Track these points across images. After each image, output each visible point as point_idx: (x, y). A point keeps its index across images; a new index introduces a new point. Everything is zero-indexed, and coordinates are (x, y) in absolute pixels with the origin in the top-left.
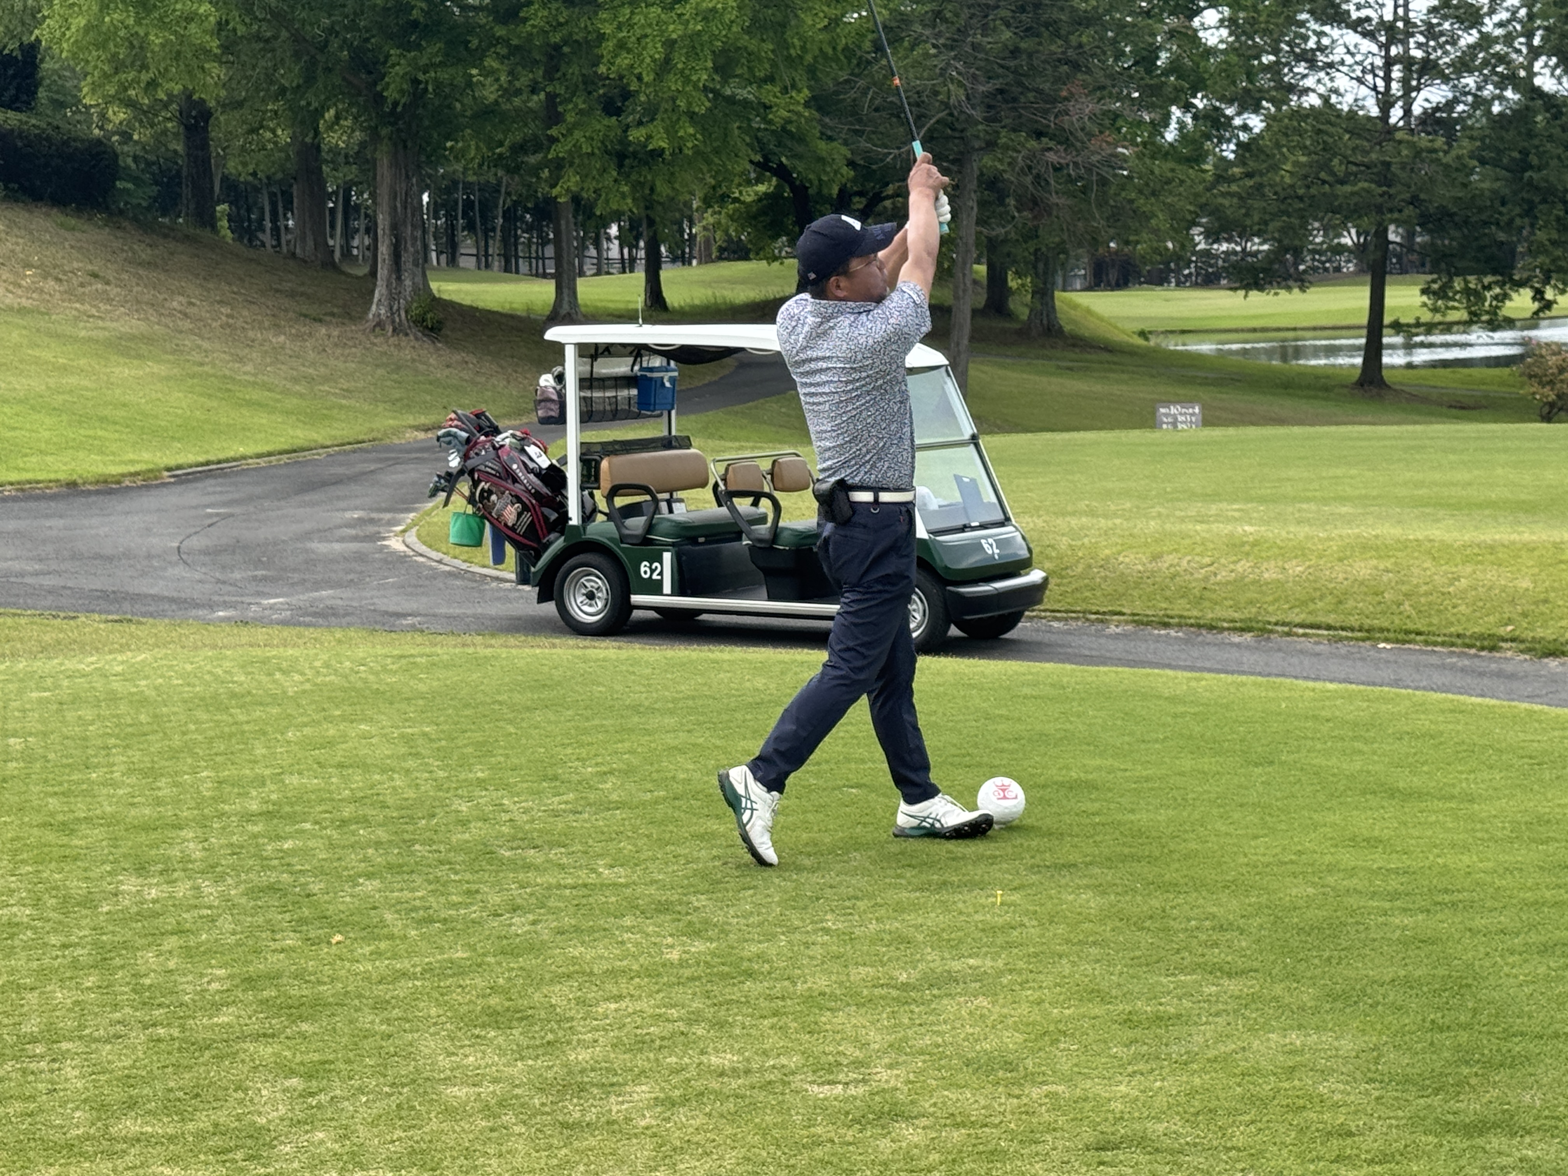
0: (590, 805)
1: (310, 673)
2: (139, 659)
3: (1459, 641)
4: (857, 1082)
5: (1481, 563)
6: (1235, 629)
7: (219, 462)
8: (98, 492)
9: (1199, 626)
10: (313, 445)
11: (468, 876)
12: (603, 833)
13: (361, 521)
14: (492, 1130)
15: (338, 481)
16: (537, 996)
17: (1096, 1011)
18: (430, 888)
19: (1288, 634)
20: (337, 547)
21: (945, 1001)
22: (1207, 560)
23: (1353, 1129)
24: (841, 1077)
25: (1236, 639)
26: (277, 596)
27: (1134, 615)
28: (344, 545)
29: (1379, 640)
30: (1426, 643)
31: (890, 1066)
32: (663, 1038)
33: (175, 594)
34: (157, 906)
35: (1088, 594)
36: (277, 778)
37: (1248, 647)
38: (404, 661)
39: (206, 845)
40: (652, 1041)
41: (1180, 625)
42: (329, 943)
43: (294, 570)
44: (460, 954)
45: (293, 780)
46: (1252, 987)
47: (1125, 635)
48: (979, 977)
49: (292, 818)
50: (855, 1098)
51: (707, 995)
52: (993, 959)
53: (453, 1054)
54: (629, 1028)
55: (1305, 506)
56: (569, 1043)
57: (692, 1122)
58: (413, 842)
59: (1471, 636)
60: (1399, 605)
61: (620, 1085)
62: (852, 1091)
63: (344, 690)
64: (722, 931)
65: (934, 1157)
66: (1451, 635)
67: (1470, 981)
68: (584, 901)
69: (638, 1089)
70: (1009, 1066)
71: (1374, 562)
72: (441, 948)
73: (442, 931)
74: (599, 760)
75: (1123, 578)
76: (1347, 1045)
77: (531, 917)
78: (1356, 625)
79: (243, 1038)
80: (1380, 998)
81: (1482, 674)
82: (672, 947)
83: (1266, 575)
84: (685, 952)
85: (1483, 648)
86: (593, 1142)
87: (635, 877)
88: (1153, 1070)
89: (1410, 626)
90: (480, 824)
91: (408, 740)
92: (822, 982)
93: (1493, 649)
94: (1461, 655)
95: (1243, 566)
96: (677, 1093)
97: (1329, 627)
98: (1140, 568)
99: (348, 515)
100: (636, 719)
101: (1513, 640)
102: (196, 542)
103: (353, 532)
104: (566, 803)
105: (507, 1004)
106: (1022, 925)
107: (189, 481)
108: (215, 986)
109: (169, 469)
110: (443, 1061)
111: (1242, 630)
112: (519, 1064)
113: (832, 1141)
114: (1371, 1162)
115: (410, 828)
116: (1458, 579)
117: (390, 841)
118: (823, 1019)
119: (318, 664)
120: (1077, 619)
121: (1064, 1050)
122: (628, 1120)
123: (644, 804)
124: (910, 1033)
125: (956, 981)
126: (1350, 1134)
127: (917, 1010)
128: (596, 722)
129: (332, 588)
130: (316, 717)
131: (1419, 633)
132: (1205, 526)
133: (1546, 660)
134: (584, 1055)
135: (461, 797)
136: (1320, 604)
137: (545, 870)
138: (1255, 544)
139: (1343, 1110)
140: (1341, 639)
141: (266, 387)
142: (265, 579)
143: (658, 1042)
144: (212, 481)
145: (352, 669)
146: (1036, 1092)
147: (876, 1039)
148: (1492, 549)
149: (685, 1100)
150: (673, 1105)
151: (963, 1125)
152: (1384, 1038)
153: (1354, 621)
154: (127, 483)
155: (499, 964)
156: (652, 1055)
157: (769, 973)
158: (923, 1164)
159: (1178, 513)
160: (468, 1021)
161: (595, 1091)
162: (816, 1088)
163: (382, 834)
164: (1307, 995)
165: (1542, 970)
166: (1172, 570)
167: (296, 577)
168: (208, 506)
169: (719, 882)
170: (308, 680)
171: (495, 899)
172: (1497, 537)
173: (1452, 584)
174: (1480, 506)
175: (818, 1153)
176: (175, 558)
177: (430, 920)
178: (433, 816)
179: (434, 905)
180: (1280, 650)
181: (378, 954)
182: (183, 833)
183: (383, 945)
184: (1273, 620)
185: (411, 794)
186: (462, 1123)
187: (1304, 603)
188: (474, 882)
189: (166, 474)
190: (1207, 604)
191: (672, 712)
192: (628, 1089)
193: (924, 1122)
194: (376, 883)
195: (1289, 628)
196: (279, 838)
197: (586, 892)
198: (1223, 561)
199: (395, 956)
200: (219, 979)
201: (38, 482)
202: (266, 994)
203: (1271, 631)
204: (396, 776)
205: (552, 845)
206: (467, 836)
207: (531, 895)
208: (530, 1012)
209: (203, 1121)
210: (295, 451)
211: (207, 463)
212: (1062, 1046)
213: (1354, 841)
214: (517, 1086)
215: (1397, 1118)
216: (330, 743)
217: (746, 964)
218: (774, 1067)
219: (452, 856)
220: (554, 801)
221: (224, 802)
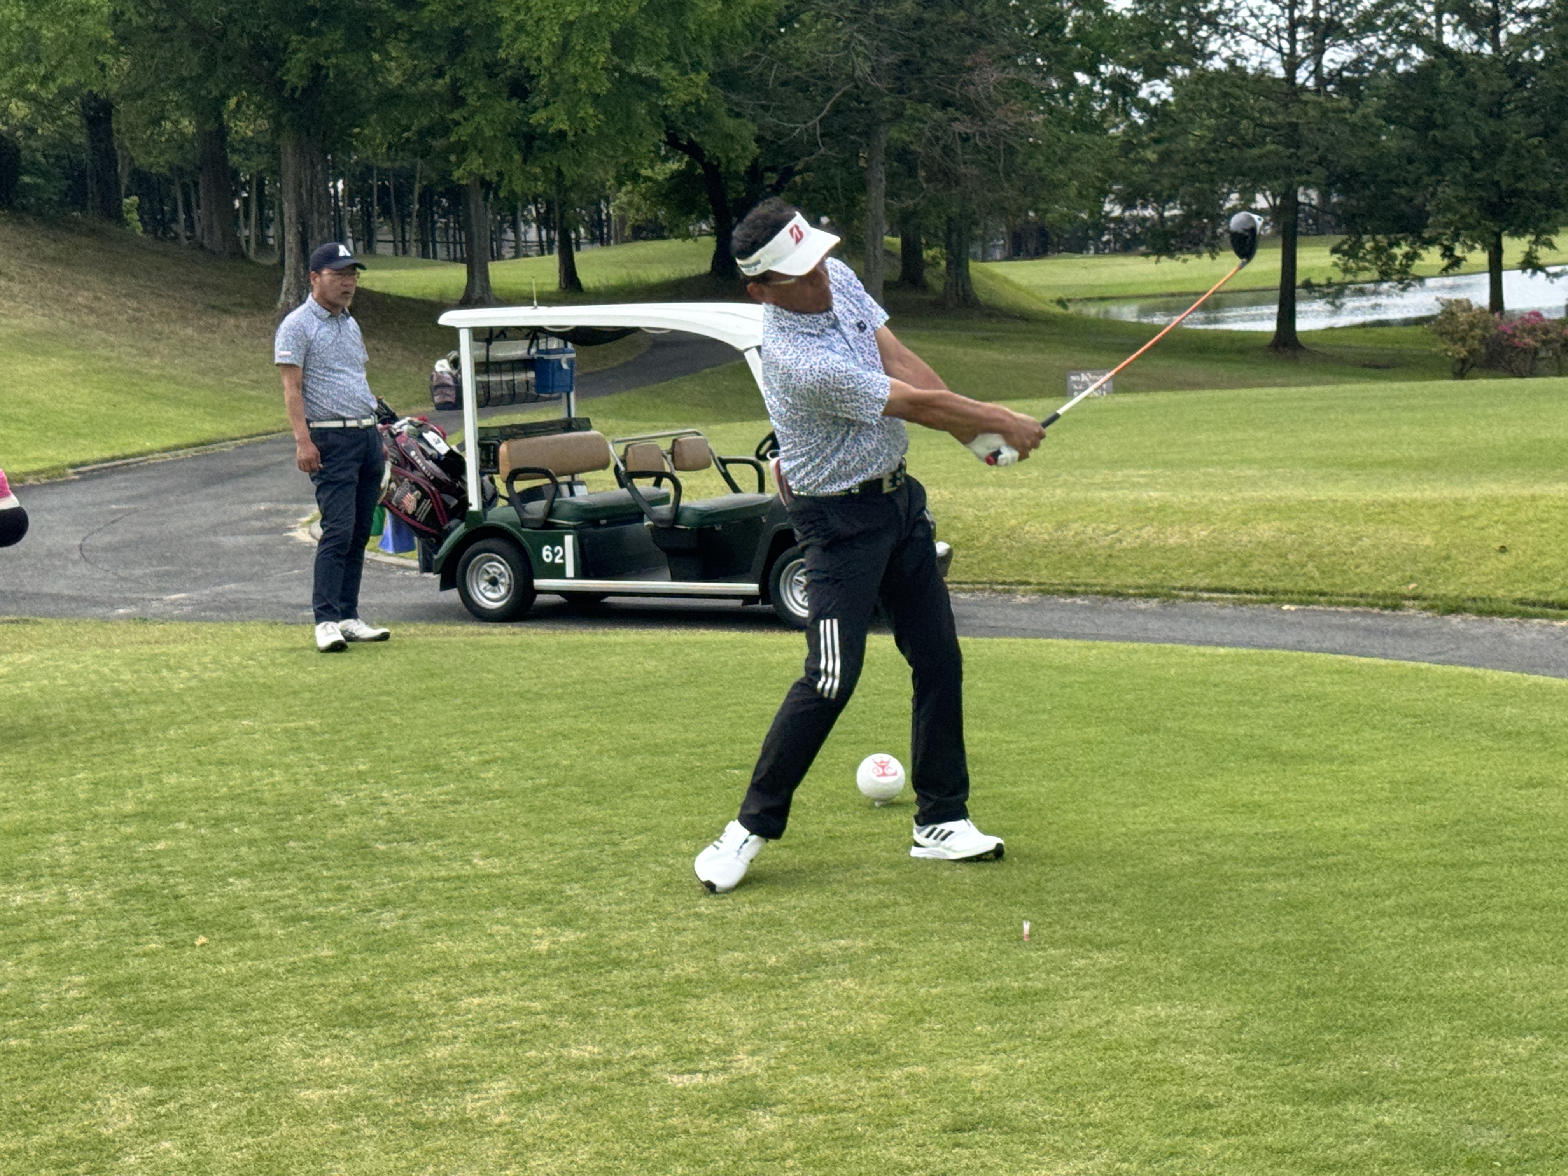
0: (470, 795)
1: (197, 669)
2: (25, 660)
3: (1362, 601)
4: (717, 1070)
5: (1382, 521)
6: (1141, 595)
7: (125, 457)
9: (1106, 594)
10: (220, 437)
11: (341, 872)
12: (480, 823)
13: (269, 513)
14: (343, 1133)
15: (247, 473)
16: (400, 994)
17: (963, 989)
18: (300, 885)
19: (1194, 599)
20: (241, 540)
21: (813, 984)
22: (1111, 527)
23: (1212, 1101)
24: (702, 1066)
25: (1142, 605)
26: (178, 591)
27: (1039, 584)
28: (249, 538)
29: (1283, 602)
30: (1330, 603)
31: (753, 1053)
32: (523, 1032)
33: (75, 593)
34: (21, 913)
35: (995, 565)
36: (156, 778)
37: (1153, 613)
38: (294, 655)
39: (76, 849)
40: (513, 1035)
41: (1085, 593)
42: (193, 946)
43: (199, 564)
44: (326, 953)
45: (171, 780)
46: (1121, 959)
47: (1032, 605)
48: (848, 957)
49: (167, 818)
50: (714, 1086)
51: (573, 986)
52: (864, 939)
53: (309, 1056)
54: (491, 1022)
55: (1211, 470)
56: (428, 1040)
57: (548, 1117)
58: (289, 838)
59: (1374, 596)
60: (1303, 566)
61: (476, 1081)
62: (712, 1079)
63: (231, 686)
64: (593, 920)
65: (790, 1145)
66: (1354, 595)
67: (1339, 945)
68: (456, 894)
69: (495, 1085)
70: (871, 1048)
71: (1277, 524)
72: (306, 947)
73: (308, 929)
74: (483, 749)
75: (1028, 549)
76: (1212, 1014)
77: (401, 912)
78: (1260, 587)
79: (97, 1047)
80: (1248, 966)
81: (1385, 633)
82: (540, 937)
83: (1171, 541)
84: (554, 942)
85: (1386, 607)
86: (444, 1142)
87: (510, 868)
88: (1016, 1048)
89: (1314, 587)
90: (356, 818)
91: (291, 734)
92: (691, 969)
93: (1395, 607)
94: (1365, 614)
95: (1148, 532)
96: (534, 1088)
97: (1234, 591)
98: (1046, 537)
99: (254, 507)
100: (524, 706)
101: (1415, 598)
102: (99, 539)
103: (258, 524)
104: (446, 794)
105: (369, 1002)
106: (896, 903)
107: (93, 478)
108: (74, 993)
109: (73, 466)
110: (300, 1064)
111: (1148, 596)
112: (376, 1064)
113: (687, 1132)
114: (1227, 1134)
115: (286, 824)
116: (1360, 539)
117: (264, 839)
118: (688, 1006)
119: (206, 660)
120: (983, 590)
121: (929, 1030)
122: (482, 1117)
123: (524, 791)
124: (775, 1017)
125: (825, 963)
126: (1209, 1106)
127: (783, 993)
128: (482, 710)
129: (235, 582)
130: (198, 713)
131: (1323, 594)
132: (1111, 493)
133: (1447, 617)
134: (442, 1052)
135: (339, 791)
136: (1224, 568)
137: (419, 862)
138: (1161, 509)
139: (1203, 1082)
140: (1245, 603)
141: (172, 379)
142: (168, 573)
143: (519, 1037)
144: (118, 477)
145: (240, 664)
146: (896, 1074)
147: (740, 1024)
148: (1393, 506)
149: (541, 1095)
150: (529, 1101)
151: (820, 1110)
152: (1250, 1007)
153: (1258, 584)
154: (31, 481)
155: (364, 960)
156: (512, 1050)
157: (637, 961)
158: (779, 1151)
159: (1084, 481)
160: (328, 1021)
161: (451, 1088)
162: (675, 1079)
163: (256, 832)
164: (1175, 965)
165: (1411, 931)
166: (1078, 538)
167: (199, 571)
168: (110, 502)
169: (594, 870)
170: (195, 677)
171: (365, 893)
172: (1399, 495)
173: (1353, 545)
174: (1383, 464)
175: (672, 1145)
176: (76, 556)
177: (296, 919)
178: (310, 811)
179: (304, 903)
180: (1185, 615)
181: (241, 955)
182: (53, 838)
183: (249, 945)
184: (1178, 585)
185: (289, 789)
186: (313, 1127)
187: (1209, 567)
188: (346, 878)
189: (70, 471)
190: (1112, 571)
191: (560, 698)
192: (485, 1085)
193: (781, 1108)
194: (247, 882)
195: (1194, 593)
196: (152, 839)
197: (458, 883)
198: (1129, 528)
199: (260, 957)
200: (76, 986)
202: (124, 1000)
203: (1176, 597)
204: (276, 772)
205: (428, 836)
206: (343, 831)
207: (402, 889)
208: (391, 1010)
209: (47, 1135)
210: (203, 444)
211: (113, 459)
212: (926, 1026)
213: (1233, 808)
214: (372, 1087)
215: (1255, 1087)
216: (213, 740)
217: (614, 953)
218: (634, 1058)
219: (326, 852)
220: (434, 792)
221: (99, 804)
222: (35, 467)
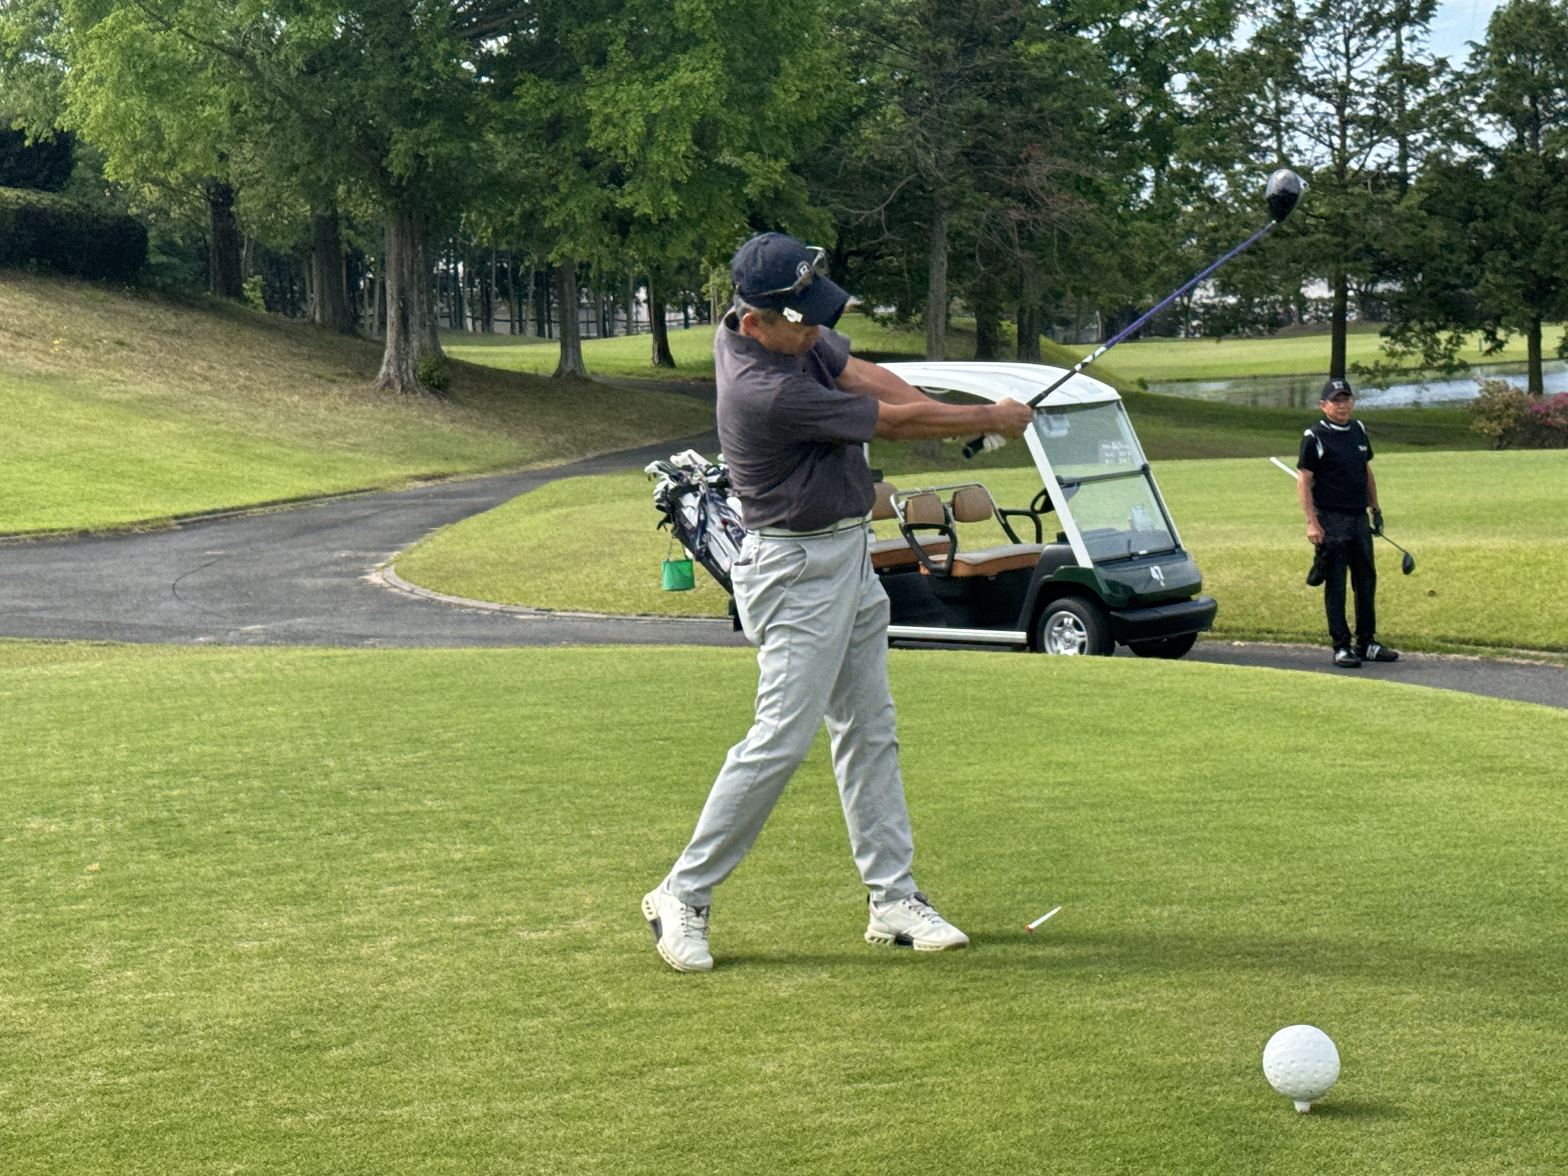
2: (96, 666)
7: (225, 510)
8: (107, 539)
10: (315, 493)
13: (349, 559)
15: (334, 525)
20: (320, 582)
24: (549, 927)
26: (254, 623)
28: (326, 580)
29: (1236, 638)
31: (591, 919)
32: (421, 907)
33: (162, 624)
34: (53, 837)
39: (107, 795)
40: (413, 909)
43: (276, 602)
45: (196, 749)
49: (184, 774)
50: (553, 938)
54: (399, 901)
56: (347, 912)
57: (420, 957)
61: (375, 937)
62: (554, 934)
63: (265, 682)
69: (388, 939)
71: (1238, 570)
77: (354, 835)
79: (91, 918)
82: (458, 850)
84: (467, 853)
89: (1263, 626)
90: (339, 774)
91: (306, 718)
99: (336, 555)
102: (190, 580)
103: (338, 569)
107: (195, 528)
109: (176, 517)
117: (261, 788)
122: (371, 957)
129: (308, 616)
134: (354, 920)
141: (277, 442)
142: (247, 609)
143: (417, 910)
144: (218, 528)
147: (590, 902)
149: (420, 944)
150: (410, 948)
154: (137, 530)
156: (408, 918)
157: (528, 864)
160: (273, 901)
161: (354, 940)
162: (526, 934)
163: (256, 783)
167: (277, 607)
168: (209, 549)
171: (330, 824)
176: (169, 593)
177: (271, 839)
178: (304, 770)
181: (221, 862)
182: (89, 788)
185: (291, 755)
189: (173, 522)
192: (380, 939)
194: (238, 816)
196: (170, 788)
197: (407, 816)
201: (52, 530)
206: (326, 783)
210: (299, 500)
211: (214, 512)
214: (294, 939)
216: (238, 721)
219: (307, 797)
220: (409, 758)
221: (133, 765)
222: (141, 517)
